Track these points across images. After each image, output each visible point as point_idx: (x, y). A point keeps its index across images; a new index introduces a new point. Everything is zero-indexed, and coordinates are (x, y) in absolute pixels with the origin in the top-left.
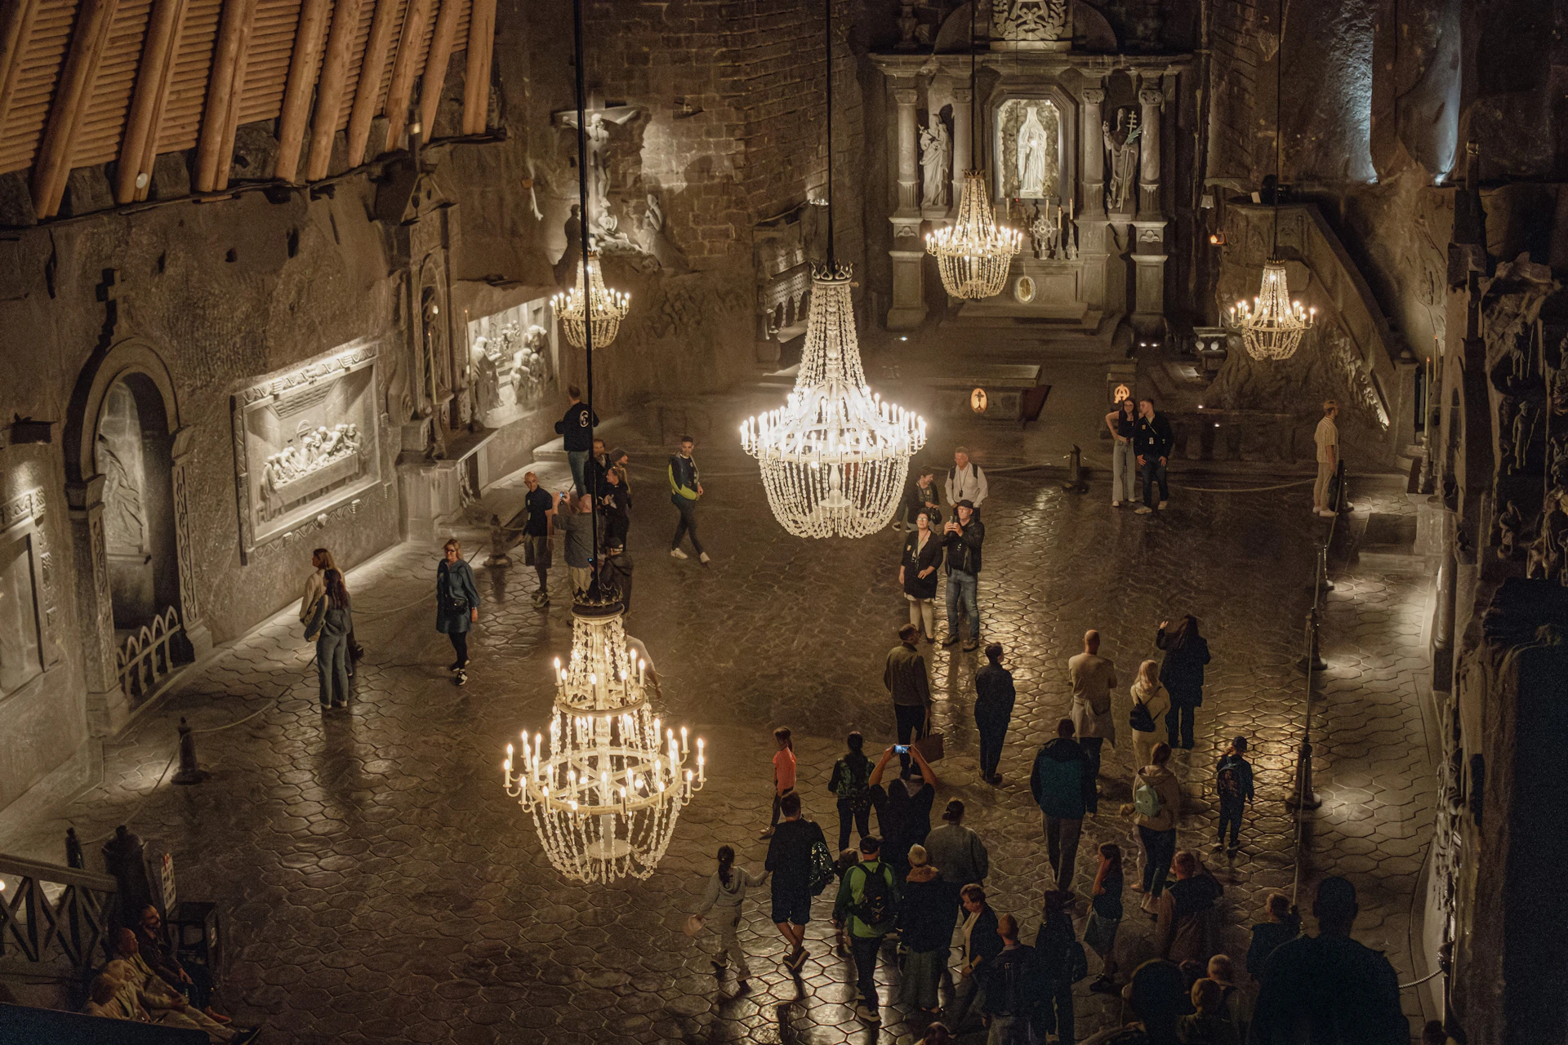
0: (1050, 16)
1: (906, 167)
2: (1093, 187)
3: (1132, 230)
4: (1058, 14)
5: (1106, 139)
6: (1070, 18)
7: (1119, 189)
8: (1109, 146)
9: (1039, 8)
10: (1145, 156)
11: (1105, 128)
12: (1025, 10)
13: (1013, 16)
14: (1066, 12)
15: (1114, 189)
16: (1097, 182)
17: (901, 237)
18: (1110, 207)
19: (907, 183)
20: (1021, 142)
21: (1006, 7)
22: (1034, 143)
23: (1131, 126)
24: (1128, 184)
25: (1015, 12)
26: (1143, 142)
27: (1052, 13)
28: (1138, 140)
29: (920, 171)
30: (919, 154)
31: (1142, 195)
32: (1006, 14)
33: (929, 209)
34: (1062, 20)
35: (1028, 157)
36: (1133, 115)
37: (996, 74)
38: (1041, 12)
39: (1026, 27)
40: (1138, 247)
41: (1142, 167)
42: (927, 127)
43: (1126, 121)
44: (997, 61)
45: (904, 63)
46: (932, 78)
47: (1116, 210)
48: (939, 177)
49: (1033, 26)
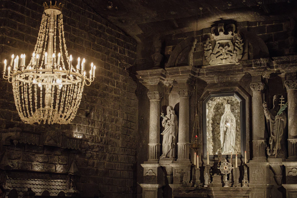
0: (234, 49)
1: (153, 135)
2: (258, 142)
3: (283, 168)
4: (239, 48)
5: (265, 112)
6: (246, 51)
7: (274, 143)
8: (268, 118)
9: (229, 46)
10: (290, 120)
11: (264, 105)
12: (221, 48)
13: (215, 52)
14: (244, 47)
15: (271, 143)
16: (261, 139)
17: (148, 176)
18: (269, 154)
19: (152, 145)
20: (222, 124)
21: (211, 47)
22: (228, 125)
23: (281, 104)
24: (280, 139)
25: (216, 49)
26: (289, 112)
27: (236, 48)
28: (286, 111)
29: (161, 138)
30: (161, 129)
31: (290, 146)
32: (211, 51)
33: (164, 159)
34: (242, 51)
35: (225, 133)
36: (282, 98)
37: (204, 83)
38: (230, 49)
39: (222, 57)
40: (287, 180)
41: (289, 128)
42: (165, 114)
43: (278, 101)
44: (203, 74)
45: (151, 75)
46: (171, 89)
47: (272, 156)
48: (170, 141)
49: (226, 56)
